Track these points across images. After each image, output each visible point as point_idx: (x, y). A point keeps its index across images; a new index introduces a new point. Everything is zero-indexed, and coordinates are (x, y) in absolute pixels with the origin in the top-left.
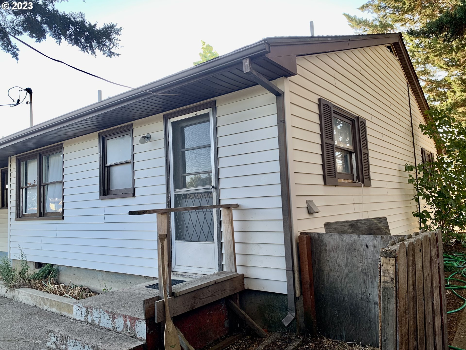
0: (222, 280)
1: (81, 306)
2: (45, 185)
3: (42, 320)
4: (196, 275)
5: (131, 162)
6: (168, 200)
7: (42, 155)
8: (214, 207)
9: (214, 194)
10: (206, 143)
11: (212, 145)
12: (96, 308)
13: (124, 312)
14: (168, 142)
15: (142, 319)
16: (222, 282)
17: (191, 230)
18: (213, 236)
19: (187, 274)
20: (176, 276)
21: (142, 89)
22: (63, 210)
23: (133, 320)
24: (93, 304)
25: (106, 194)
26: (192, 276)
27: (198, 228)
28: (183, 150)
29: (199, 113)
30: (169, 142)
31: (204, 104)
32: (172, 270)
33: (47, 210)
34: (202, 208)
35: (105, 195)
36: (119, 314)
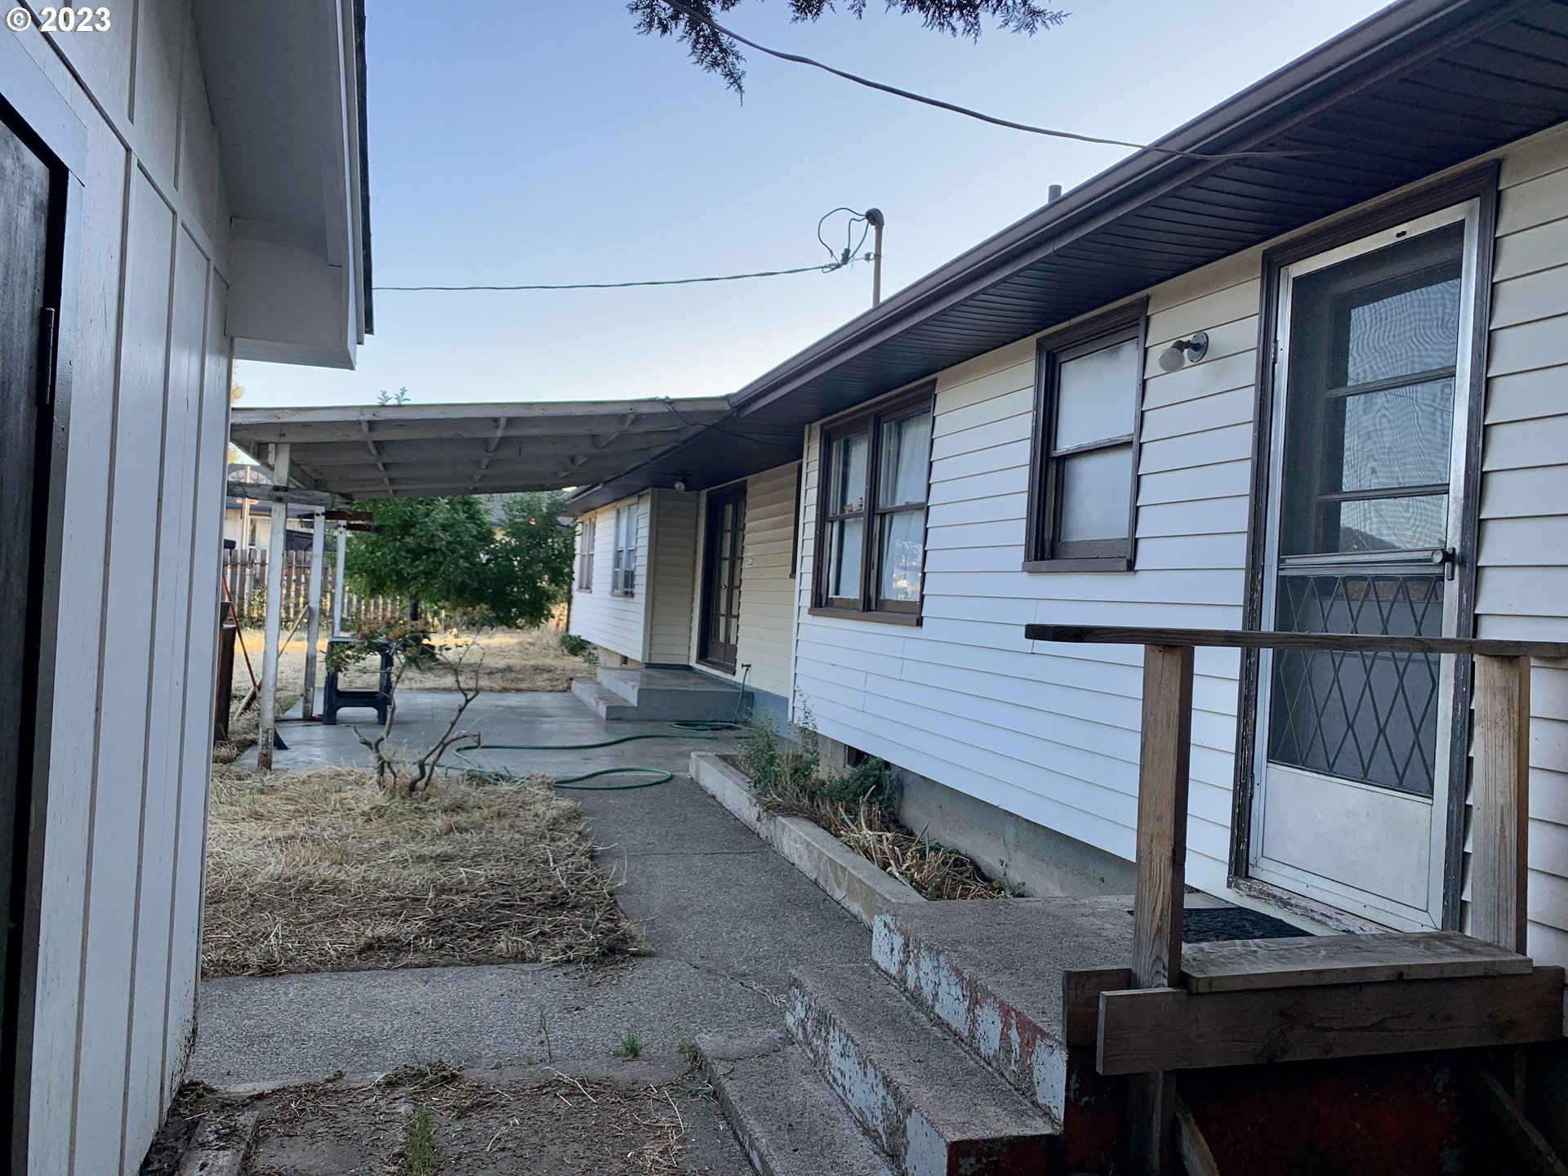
0: (1435, 974)
1: (892, 926)
2: (885, 514)
3: (817, 933)
4: (1339, 917)
5: (1132, 445)
6: (1252, 595)
7: (882, 419)
8: (1448, 645)
9: (1451, 590)
10: (1434, 364)
11: (1463, 369)
12: (929, 948)
13: (1008, 992)
14: (1272, 361)
15: (1056, 1041)
16: (1433, 980)
17: (1334, 727)
18: (1430, 769)
19: (1303, 903)
20: (1258, 898)
21: (1172, 146)
22: (922, 597)
23: (1032, 1033)
24: (927, 930)
25: (1046, 556)
26: (1322, 914)
27: (1366, 727)
28: (1340, 392)
29: (1415, 228)
30: (1274, 363)
31: (1442, 185)
32: (1247, 872)
33: (888, 594)
34: (1360, 646)
35: (1043, 559)
36: (989, 994)
